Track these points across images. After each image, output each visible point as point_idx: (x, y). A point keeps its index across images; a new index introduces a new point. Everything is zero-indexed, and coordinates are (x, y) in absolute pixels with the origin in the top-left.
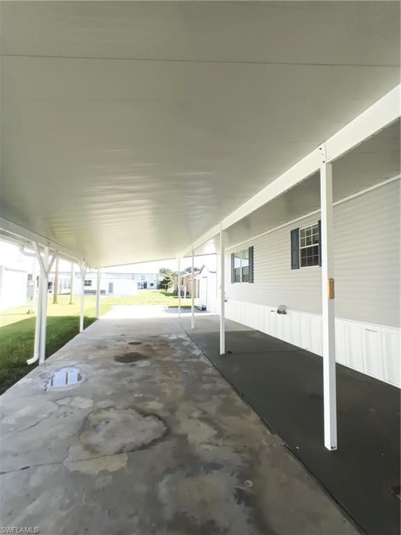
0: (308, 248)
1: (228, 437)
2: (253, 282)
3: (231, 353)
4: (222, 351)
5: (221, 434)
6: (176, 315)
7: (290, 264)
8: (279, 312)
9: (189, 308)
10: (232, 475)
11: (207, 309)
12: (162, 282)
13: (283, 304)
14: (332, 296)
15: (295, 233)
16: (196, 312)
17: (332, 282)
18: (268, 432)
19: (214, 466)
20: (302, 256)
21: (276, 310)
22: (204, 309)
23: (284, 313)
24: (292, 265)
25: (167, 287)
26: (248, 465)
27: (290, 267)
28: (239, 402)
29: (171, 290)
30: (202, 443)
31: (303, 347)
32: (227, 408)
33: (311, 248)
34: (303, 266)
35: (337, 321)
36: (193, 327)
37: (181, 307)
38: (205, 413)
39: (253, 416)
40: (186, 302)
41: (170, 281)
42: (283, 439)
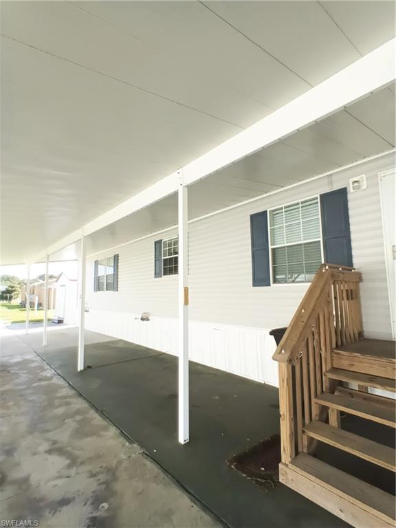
0: (170, 259)
1: (82, 463)
2: (117, 290)
3: (91, 367)
4: (80, 367)
5: (74, 461)
6: (21, 332)
7: (154, 272)
8: (142, 319)
9: (40, 321)
10: (85, 504)
11: (64, 322)
12: (3, 292)
13: (146, 311)
14: (186, 302)
15: (158, 244)
16: (49, 325)
17: (186, 290)
18: (127, 444)
19: (65, 502)
20: (164, 265)
21: (140, 318)
22: (60, 322)
23: (147, 319)
24: (155, 274)
25: (11, 298)
26: (104, 486)
27: (154, 276)
28: (97, 420)
29: (16, 301)
30: (49, 481)
31: (163, 350)
32: (83, 431)
33: (172, 258)
34: (164, 274)
35: (190, 323)
36: (44, 343)
37: (31, 321)
38: (55, 443)
39: (113, 431)
40: (37, 314)
41: (14, 291)
42: (142, 446)
